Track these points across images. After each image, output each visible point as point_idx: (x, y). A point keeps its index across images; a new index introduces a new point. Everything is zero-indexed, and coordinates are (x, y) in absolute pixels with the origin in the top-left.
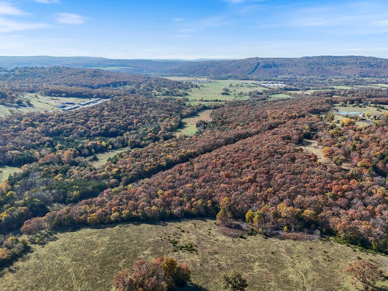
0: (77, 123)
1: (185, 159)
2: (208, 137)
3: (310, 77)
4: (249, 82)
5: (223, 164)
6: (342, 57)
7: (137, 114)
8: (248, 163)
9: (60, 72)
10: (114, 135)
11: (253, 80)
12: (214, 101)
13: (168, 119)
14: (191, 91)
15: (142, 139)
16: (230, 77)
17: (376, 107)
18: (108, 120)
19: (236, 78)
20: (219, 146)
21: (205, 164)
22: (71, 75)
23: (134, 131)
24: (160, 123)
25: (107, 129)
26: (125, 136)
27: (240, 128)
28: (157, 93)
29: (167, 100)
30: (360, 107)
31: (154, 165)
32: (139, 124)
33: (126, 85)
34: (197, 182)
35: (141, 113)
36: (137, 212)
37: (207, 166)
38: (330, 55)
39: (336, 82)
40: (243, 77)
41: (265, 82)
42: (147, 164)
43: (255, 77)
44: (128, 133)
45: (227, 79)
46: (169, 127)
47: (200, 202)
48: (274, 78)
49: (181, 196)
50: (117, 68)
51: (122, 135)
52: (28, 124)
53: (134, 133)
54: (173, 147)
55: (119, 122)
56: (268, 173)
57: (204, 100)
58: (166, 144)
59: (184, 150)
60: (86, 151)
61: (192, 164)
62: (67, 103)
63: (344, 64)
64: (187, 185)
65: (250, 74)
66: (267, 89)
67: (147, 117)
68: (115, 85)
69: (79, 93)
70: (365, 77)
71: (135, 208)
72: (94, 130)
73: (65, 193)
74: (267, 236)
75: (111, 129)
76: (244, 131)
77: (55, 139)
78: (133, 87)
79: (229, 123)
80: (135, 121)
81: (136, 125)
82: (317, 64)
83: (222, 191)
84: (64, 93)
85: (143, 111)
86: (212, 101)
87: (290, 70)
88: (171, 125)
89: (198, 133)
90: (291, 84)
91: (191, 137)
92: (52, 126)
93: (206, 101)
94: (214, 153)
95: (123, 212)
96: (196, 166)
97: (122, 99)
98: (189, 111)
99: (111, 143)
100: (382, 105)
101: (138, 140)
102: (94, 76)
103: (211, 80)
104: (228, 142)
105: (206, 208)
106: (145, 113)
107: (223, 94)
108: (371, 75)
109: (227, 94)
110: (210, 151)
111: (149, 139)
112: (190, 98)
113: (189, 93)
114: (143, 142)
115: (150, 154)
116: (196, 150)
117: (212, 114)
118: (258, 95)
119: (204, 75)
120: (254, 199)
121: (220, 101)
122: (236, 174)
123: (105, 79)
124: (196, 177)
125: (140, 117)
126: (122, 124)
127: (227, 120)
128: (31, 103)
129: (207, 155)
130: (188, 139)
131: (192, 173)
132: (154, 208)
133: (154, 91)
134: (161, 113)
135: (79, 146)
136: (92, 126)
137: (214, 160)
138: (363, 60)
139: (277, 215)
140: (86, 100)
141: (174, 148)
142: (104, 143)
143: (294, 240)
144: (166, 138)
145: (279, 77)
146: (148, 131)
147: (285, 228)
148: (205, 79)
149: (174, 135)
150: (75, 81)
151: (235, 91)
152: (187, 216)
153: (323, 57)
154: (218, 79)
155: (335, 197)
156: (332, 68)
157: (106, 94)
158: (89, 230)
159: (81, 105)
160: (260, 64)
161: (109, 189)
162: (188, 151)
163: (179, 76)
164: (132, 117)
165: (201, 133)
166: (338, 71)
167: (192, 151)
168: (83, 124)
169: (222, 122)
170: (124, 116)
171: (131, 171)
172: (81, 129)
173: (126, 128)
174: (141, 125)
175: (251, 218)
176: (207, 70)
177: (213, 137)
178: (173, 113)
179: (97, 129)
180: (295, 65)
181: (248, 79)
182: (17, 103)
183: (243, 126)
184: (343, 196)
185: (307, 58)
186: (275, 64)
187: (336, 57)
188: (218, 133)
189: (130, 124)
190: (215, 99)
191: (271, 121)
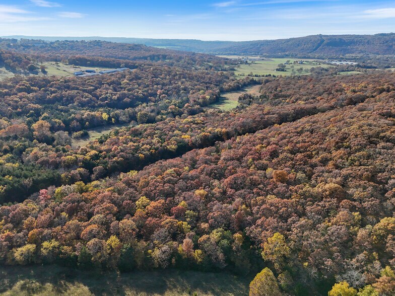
1: (209, 141)
2: (253, 111)
5: (274, 154)
7: (164, 85)
8: (323, 155)
11: (314, 58)
13: (202, 91)
14: (238, 67)
15: (158, 113)
16: (287, 55)
20: (266, 124)
21: (241, 151)
23: (153, 104)
27: (303, 102)
29: (207, 74)
31: (156, 149)
32: (164, 95)
33: (165, 58)
34: (218, 186)
35: (170, 84)
37: (245, 154)
41: (331, 60)
42: (145, 146)
43: (317, 55)
45: (283, 58)
46: (200, 100)
48: (342, 56)
53: (151, 106)
54: (197, 124)
57: (254, 75)
58: (190, 119)
59: (210, 129)
61: (218, 151)
65: (311, 52)
66: (334, 67)
67: (176, 89)
68: (152, 57)
75: (125, 99)
76: (309, 106)
79: (285, 97)
80: (159, 92)
81: (159, 96)
86: (263, 76)
88: (204, 98)
89: (239, 109)
91: (228, 112)
94: (259, 134)
96: (224, 154)
98: (232, 84)
101: (153, 114)
103: (264, 58)
104: (283, 119)
106: (175, 84)
107: (277, 70)
109: (283, 70)
110: (252, 131)
111: (168, 113)
112: (236, 73)
113: (236, 68)
114: (159, 117)
115: (156, 132)
116: (229, 129)
117: (261, 88)
119: (257, 54)
122: (300, 175)
124: (220, 176)
125: (167, 87)
126: (141, 95)
127: (283, 93)
129: (246, 137)
130: (222, 114)
131: (213, 166)
134: (196, 85)
135: (69, 118)
137: (258, 147)
141: (197, 126)
142: (104, 115)
144: (192, 113)
148: (258, 57)
149: (205, 110)
151: (292, 67)
154: (273, 58)
160: (324, 41)
162: (216, 131)
163: (228, 54)
164: (157, 88)
165: (243, 108)
167: (224, 130)
169: (275, 95)
170: (148, 86)
176: (261, 49)
177: (260, 112)
178: (212, 85)
180: (368, 42)
183: (307, 100)
188: (267, 108)
189: (151, 95)
190: (268, 74)
191: (349, 94)
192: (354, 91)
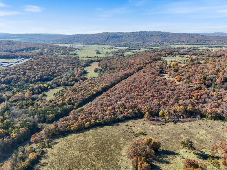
0: (19, 75)
3: (138, 43)
6: (151, 32)
11: (108, 45)
12: (94, 57)
13: (76, 68)
18: (39, 71)
23: (59, 77)
25: (41, 77)
28: (57, 54)
32: (60, 72)
33: (35, 49)
39: (152, 45)
40: (102, 44)
41: (116, 46)
42: (85, 94)
43: (109, 43)
44: (56, 78)
47: (131, 110)
48: (119, 44)
49: (118, 108)
55: (47, 72)
57: (88, 57)
59: (101, 85)
60: (37, 91)
62: (2, 63)
63: (152, 36)
64: (119, 102)
65: (105, 42)
66: (119, 50)
68: (27, 50)
72: (33, 78)
75: (44, 77)
77: (10, 85)
78: (40, 50)
80: (56, 71)
81: (58, 73)
82: (139, 36)
86: (93, 57)
87: (126, 39)
90: (130, 47)
93: (89, 57)
98: (84, 63)
102: (9, 44)
107: (97, 53)
109: (99, 53)
114: (70, 83)
116: (108, 84)
118: (117, 53)
121: (98, 57)
132: (108, 116)
133: (54, 52)
136: (31, 76)
142: (45, 85)
145: (121, 43)
147: (182, 117)
153: (141, 32)
156: (147, 38)
157: (27, 55)
159: (14, 63)
160: (109, 36)
161: (74, 110)
162: (104, 85)
166: (150, 39)
168: (24, 74)
169: (109, 68)
171: (77, 99)
172: (23, 78)
179: (35, 77)
180: (128, 36)
181: (105, 45)
186: (118, 36)
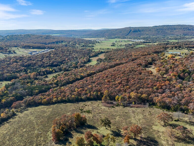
0: (38, 61)
1: (89, 75)
2: (102, 65)
3: (157, 36)
4: (126, 40)
5: (107, 77)
6: (174, 25)
7: (67, 56)
9: (30, 37)
10: (56, 66)
11: (128, 38)
12: (107, 49)
13: (83, 58)
14: (95, 45)
15: (69, 67)
16: (116, 37)
17: (188, 49)
18: (53, 59)
19: (119, 38)
20: (106, 69)
21: (99, 77)
22: (35, 38)
23: (66, 64)
24: (79, 60)
25: (52, 63)
26: (61, 66)
27: (118, 61)
28: (78, 46)
29: (83, 49)
30: (180, 50)
31: (74, 78)
32: (69, 60)
33: (63, 42)
34: (94, 85)
35: (70, 55)
36: (65, 98)
37: (100, 77)
38: (168, 25)
39: (170, 38)
40: (123, 37)
41: (134, 39)
42: (71, 78)
43: (129, 37)
44: (63, 65)
45: (114, 38)
46: (83, 62)
47: (95, 93)
48: (139, 37)
49: (86, 91)
50: (58, 35)
51: (60, 66)
52: (14, 61)
53: (66, 65)
54: (84, 70)
55: (59, 60)
56: (128, 80)
57: (102, 49)
58: (81, 69)
59: (89, 72)
60: (42, 73)
61: (93, 77)
62: (33, 52)
63: (175, 29)
64: (89, 86)
65: (126, 35)
66: (134, 43)
67: (72, 57)
68: (57, 42)
69: (39, 46)
70: (186, 35)
71: (64, 96)
72: (46, 64)
73: (32, 91)
74: (124, 106)
75: (55, 63)
76: (120, 62)
77: (27, 68)
78: (66, 43)
79: (113, 59)
80: (66, 59)
81: (67, 61)
82: (161, 30)
83: (105, 88)
84: (31, 47)
85: (70, 54)
86: (106, 49)
87: (147, 33)
89: (97, 64)
90: (147, 40)
91: (94, 66)
92: (26, 62)
93: (103, 49)
94: (103, 72)
95: (59, 98)
96: (94, 78)
97: (60, 49)
98: (93, 54)
99: (54, 70)
100: (190, 49)
101: (68, 68)
102: (46, 38)
103: (106, 39)
104: (111, 67)
105: (97, 96)
106: (72, 55)
108: (189, 34)
109: (114, 46)
111: (73, 67)
112: (95, 48)
113: (94, 46)
114: (70, 69)
115: (73, 74)
116: (95, 71)
117: (105, 55)
118: (130, 46)
119: (103, 37)
120: (120, 91)
121: (110, 49)
122: (113, 80)
123: (52, 40)
124: (94, 83)
125: (69, 57)
127: (112, 57)
128: (15, 52)
129: (100, 73)
130: (92, 67)
131: (92, 81)
132: (73, 96)
133: (77, 45)
134: (80, 55)
135: (38, 71)
136: (45, 62)
137: (103, 75)
138: (185, 27)
139: (130, 97)
140: (42, 50)
141: (85, 71)
142: (51, 70)
143: (137, 107)
144: (81, 67)
145: (141, 36)
146: (73, 63)
147: (133, 103)
148: (103, 39)
149: (85, 65)
150: (37, 41)
151: (118, 44)
152: (89, 99)
153: (164, 26)
154: (110, 39)
155: (157, 89)
156: (169, 32)
157: (52, 47)
158: (43, 106)
159: (40, 52)
160: (131, 30)
161: (52, 89)
162: (91, 72)
163: (90, 37)
164: (65, 57)
165: (99, 64)
166: (172, 33)
167: (93, 72)
168: (41, 61)
169: (109, 58)
170: (61, 57)
171: (63, 81)
172: (40, 63)
173: (62, 63)
174: (69, 61)
175: (118, 99)
176: (104, 34)
177: (104, 65)
178: (86, 55)
179: (48, 63)
180: (150, 30)
181: (125, 38)
182: (9, 52)
183: (120, 60)
184: (161, 88)
185: (156, 26)
186: (139, 30)
187: (171, 25)
188: (106, 63)
189: (64, 61)
190: (107, 48)
191: (133, 57)
192: (135, 56)
